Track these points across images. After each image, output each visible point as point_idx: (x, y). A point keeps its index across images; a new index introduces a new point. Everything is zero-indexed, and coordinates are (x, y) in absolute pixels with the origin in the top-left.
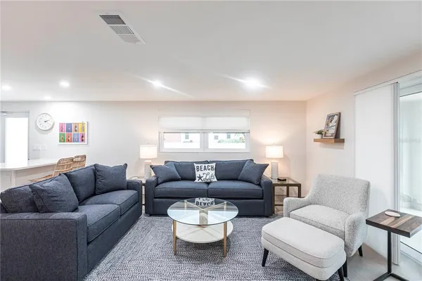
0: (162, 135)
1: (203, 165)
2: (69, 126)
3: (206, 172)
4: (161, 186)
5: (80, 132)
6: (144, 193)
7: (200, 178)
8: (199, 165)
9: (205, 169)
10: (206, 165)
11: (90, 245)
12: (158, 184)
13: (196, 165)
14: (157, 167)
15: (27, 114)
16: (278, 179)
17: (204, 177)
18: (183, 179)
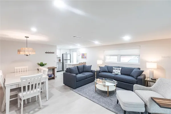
0: (105, 56)
1: (116, 68)
2: (83, 54)
3: (116, 71)
4: (100, 73)
5: (85, 56)
6: (96, 74)
7: (114, 72)
8: (114, 68)
9: (116, 69)
10: (117, 68)
11: (77, 82)
12: (100, 72)
13: (113, 68)
14: (101, 67)
15: (76, 51)
16: (152, 79)
17: (115, 72)
18: (109, 72)
